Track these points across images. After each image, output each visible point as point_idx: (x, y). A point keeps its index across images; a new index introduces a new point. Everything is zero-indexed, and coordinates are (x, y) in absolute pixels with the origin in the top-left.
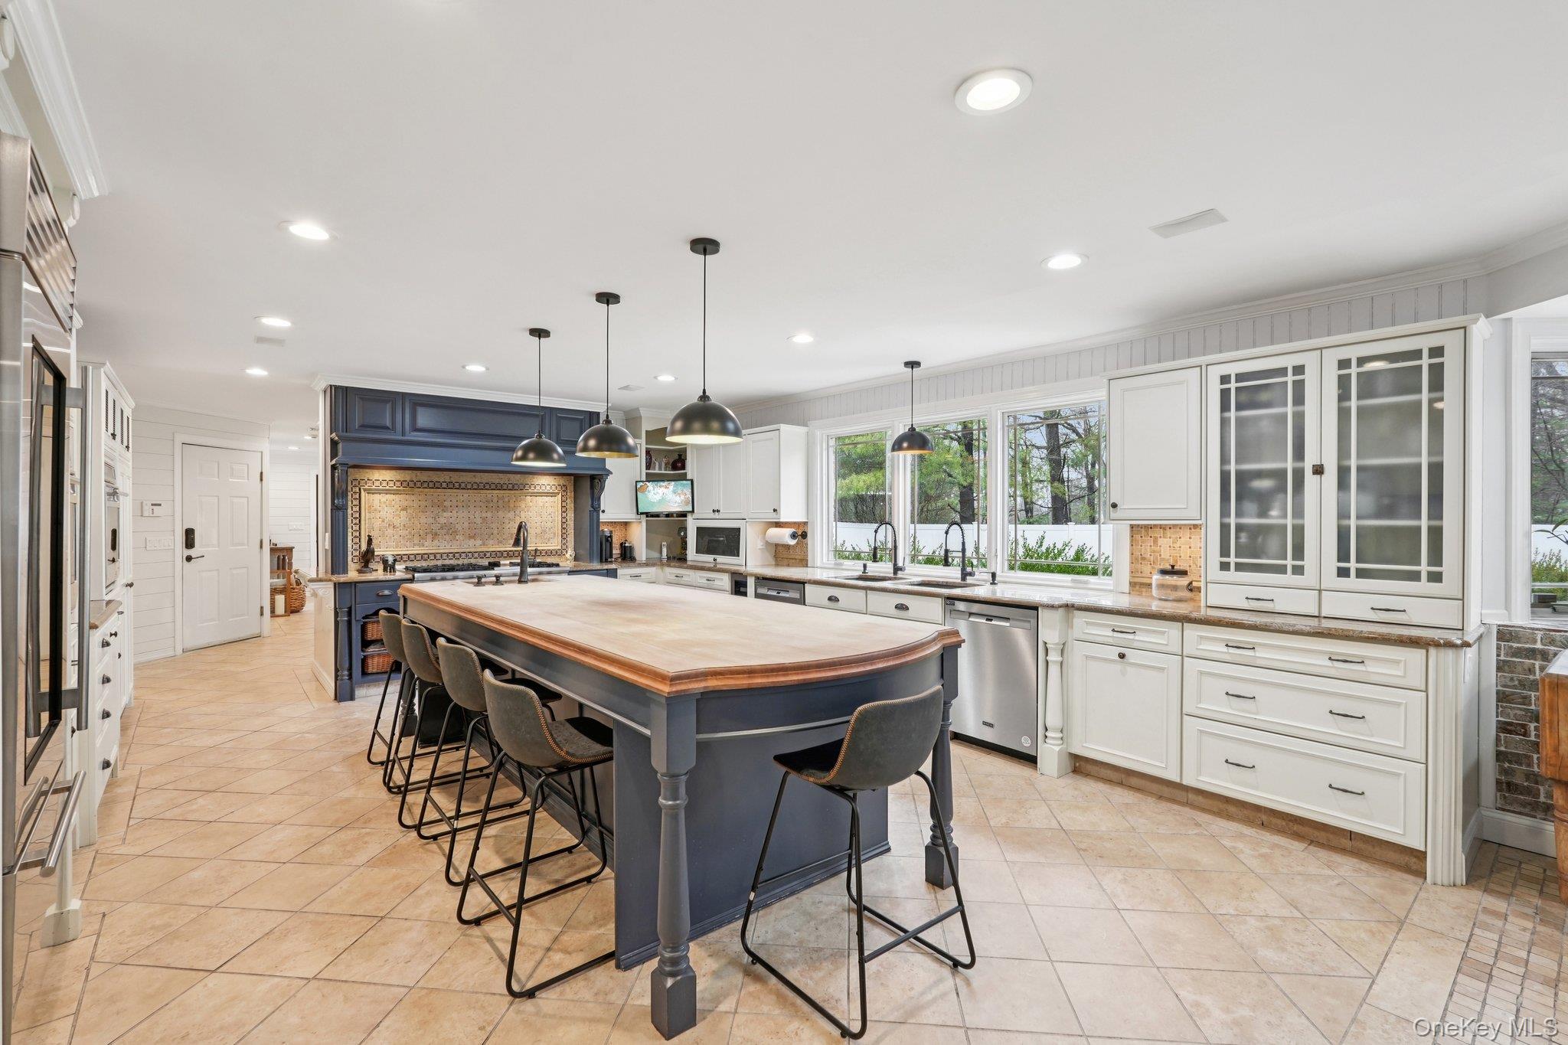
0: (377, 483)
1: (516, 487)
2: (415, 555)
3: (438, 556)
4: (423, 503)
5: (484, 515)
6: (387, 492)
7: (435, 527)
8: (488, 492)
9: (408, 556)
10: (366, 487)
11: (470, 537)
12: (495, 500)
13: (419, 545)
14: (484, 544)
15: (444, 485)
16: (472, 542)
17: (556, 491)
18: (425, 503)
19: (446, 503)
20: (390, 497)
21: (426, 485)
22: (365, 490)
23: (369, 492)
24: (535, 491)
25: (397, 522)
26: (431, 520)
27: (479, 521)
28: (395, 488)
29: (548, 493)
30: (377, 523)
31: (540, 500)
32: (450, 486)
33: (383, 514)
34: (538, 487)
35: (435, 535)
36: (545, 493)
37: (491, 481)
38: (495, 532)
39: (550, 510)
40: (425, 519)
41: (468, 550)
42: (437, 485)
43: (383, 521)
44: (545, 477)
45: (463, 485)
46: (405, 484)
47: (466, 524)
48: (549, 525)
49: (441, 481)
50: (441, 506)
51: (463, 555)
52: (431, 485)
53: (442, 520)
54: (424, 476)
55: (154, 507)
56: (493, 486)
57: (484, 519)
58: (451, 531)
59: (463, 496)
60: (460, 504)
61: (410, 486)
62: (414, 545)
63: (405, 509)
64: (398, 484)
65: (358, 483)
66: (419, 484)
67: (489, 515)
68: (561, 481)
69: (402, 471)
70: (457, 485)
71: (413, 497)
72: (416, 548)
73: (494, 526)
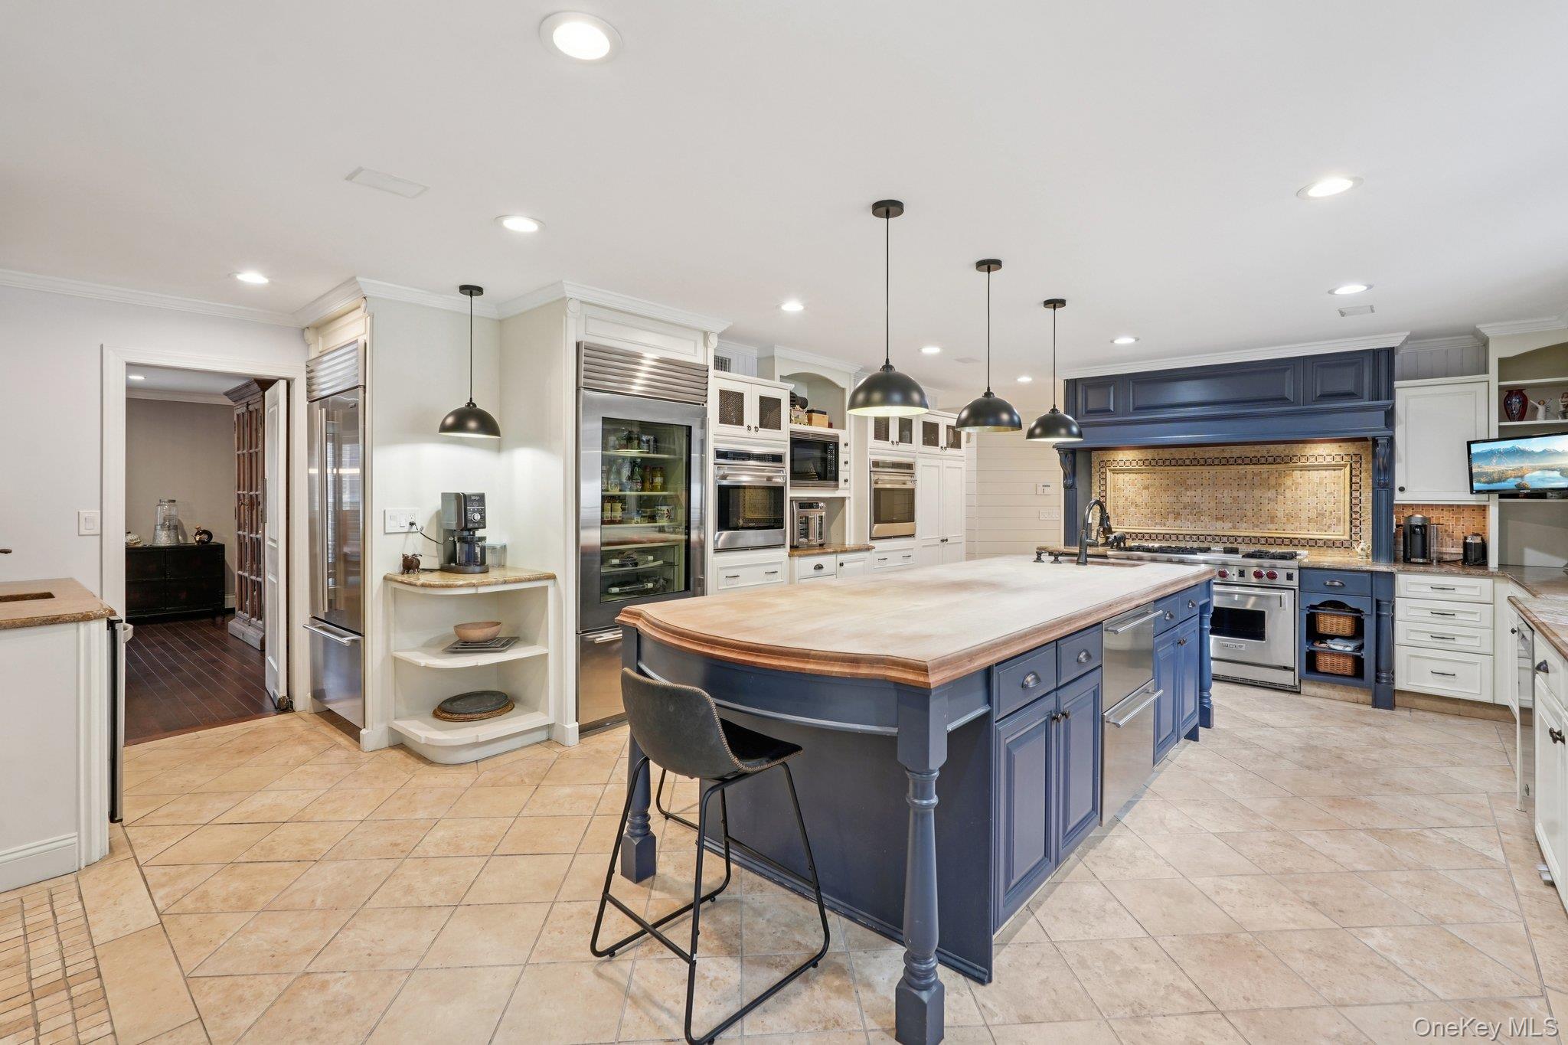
0: (1121, 464)
1: (1278, 460)
2: (1157, 535)
3: (1181, 537)
4: (1165, 482)
5: (1235, 494)
6: (1130, 471)
7: (1178, 507)
8: (1241, 467)
9: (1150, 535)
10: (1112, 467)
11: (1217, 519)
12: (1250, 477)
13: (1160, 524)
14: (1234, 527)
15: (1188, 462)
16: (1219, 524)
17: (1343, 462)
18: (1167, 482)
19: (1189, 482)
20: (1133, 476)
21: (1167, 463)
22: (1110, 470)
23: (1114, 471)
24: (1308, 463)
25: (1139, 500)
26: (1173, 499)
27: (1228, 501)
28: (1137, 467)
29: (1327, 466)
30: (1121, 502)
31: (1315, 475)
32: (1195, 462)
33: (1126, 493)
34: (1312, 459)
35: (1177, 516)
36: (1324, 466)
37: (1243, 455)
38: (1249, 513)
39: (1331, 488)
40: (1166, 498)
41: (1214, 533)
42: (1180, 462)
43: (1126, 500)
44: (1324, 445)
45: (1209, 461)
46: (1147, 463)
47: (1213, 504)
48: (1330, 507)
49: (1184, 458)
50: (1183, 484)
51: (1209, 538)
52: (1173, 462)
53: (1185, 499)
54: (1166, 454)
55: (1045, 488)
56: (1247, 461)
57: (1235, 499)
58: (1195, 510)
59: (1207, 472)
60: (1205, 482)
61: (1151, 464)
62: (1156, 524)
63: (1146, 488)
64: (1141, 463)
65: (1104, 464)
66: (1160, 463)
67: (1241, 494)
68: (1350, 448)
69: (1143, 451)
70: (1202, 462)
71: (1155, 476)
72: (1158, 527)
73: (1247, 506)
